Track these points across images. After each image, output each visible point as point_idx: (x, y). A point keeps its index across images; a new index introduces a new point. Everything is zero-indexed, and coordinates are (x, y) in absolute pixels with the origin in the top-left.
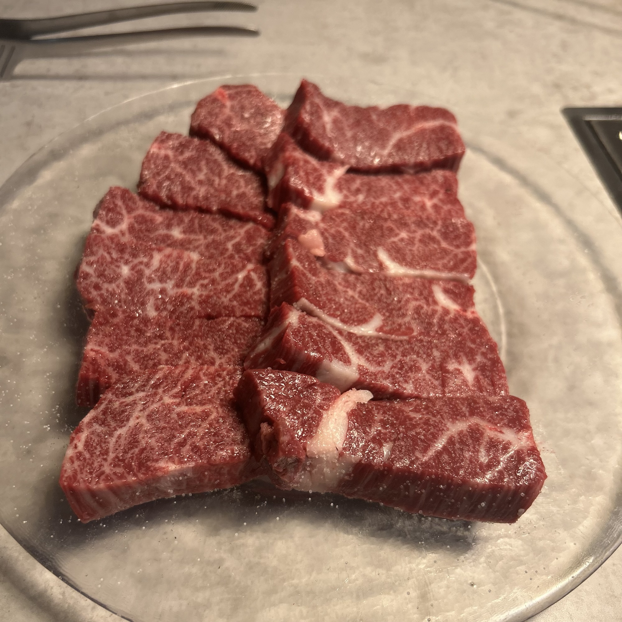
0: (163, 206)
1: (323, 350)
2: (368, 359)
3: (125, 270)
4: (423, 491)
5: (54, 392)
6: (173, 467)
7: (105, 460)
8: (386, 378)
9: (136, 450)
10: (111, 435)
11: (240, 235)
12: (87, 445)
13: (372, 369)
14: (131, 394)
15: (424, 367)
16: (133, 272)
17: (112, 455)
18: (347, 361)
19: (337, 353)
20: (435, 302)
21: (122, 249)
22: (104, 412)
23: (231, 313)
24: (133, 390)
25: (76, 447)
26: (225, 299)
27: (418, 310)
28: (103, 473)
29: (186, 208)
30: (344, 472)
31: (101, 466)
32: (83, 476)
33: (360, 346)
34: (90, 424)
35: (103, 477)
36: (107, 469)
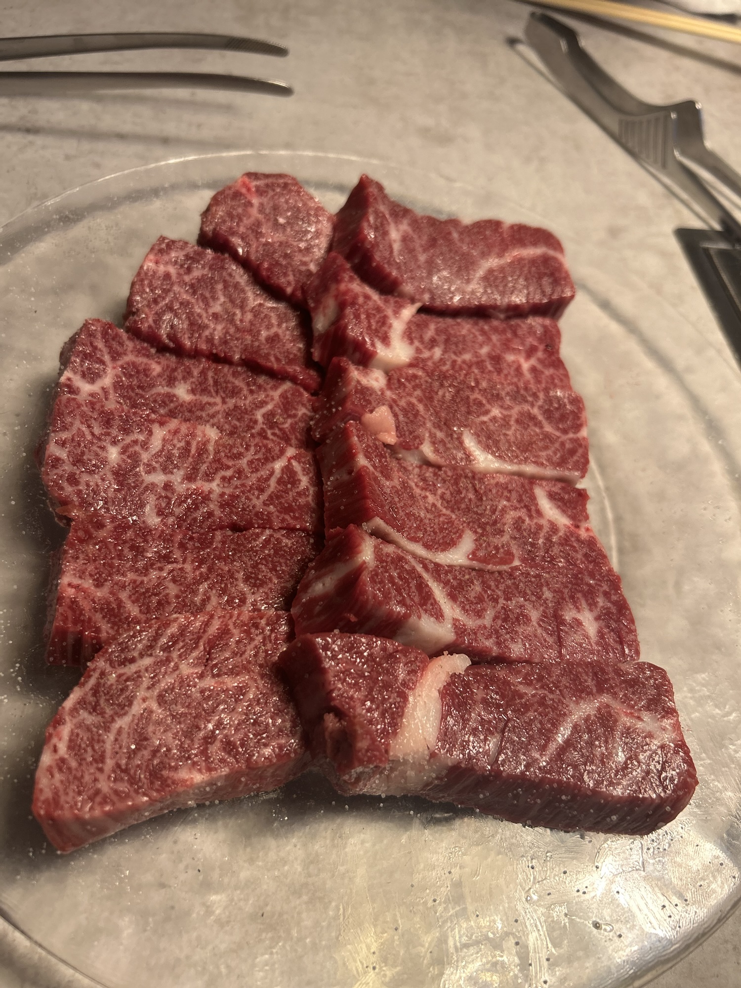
0: (162, 349)
1: (408, 602)
2: (463, 608)
3: (113, 454)
4: (539, 801)
5: (11, 642)
6: (198, 778)
7: (101, 770)
8: (488, 637)
9: (146, 753)
10: (107, 729)
11: (272, 399)
12: (73, 745)
13: (471, 623)
14: (133, 661)
15: (535, 615)
16: (125, 457)
17: (109, 763)
18: (438, 615)
19: (425, 604)
20: (539, 513)
21: (107, 420)
22: (95, 691)
23: (266, 524)
24: (136, 654)
25: (55, 750)
26: (258, 502)
27: (518, 524)
28: (98, 792)
29: (196, 354)
30: (434, 775)
31: (96, 780)
32: (69, 799)
33: (452, 587)
34: (74, 711)
35: (98, 799)
36: (104, 786)
